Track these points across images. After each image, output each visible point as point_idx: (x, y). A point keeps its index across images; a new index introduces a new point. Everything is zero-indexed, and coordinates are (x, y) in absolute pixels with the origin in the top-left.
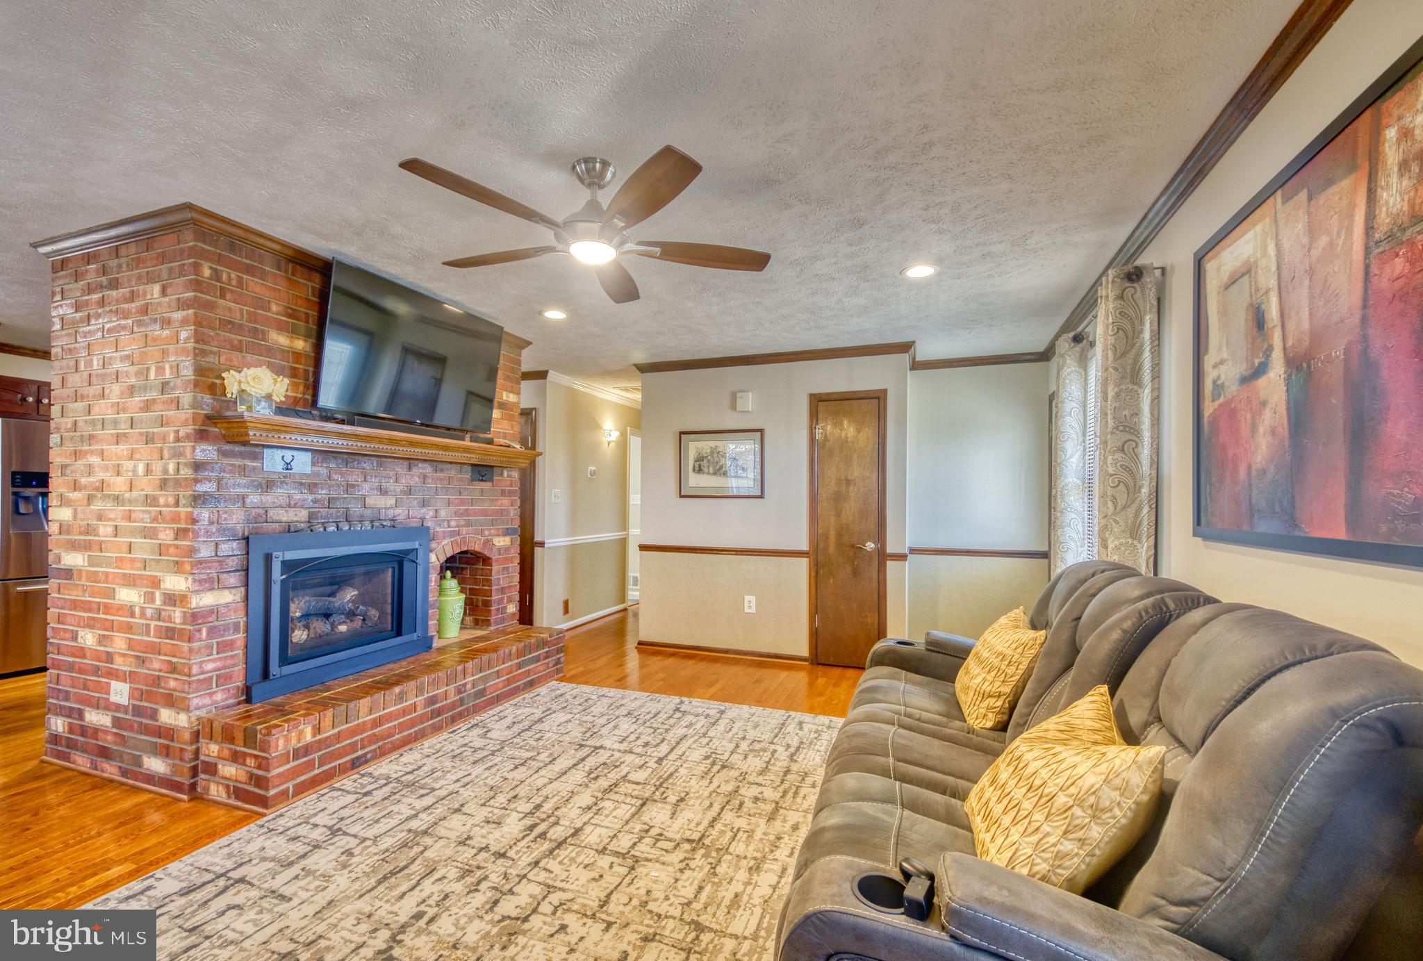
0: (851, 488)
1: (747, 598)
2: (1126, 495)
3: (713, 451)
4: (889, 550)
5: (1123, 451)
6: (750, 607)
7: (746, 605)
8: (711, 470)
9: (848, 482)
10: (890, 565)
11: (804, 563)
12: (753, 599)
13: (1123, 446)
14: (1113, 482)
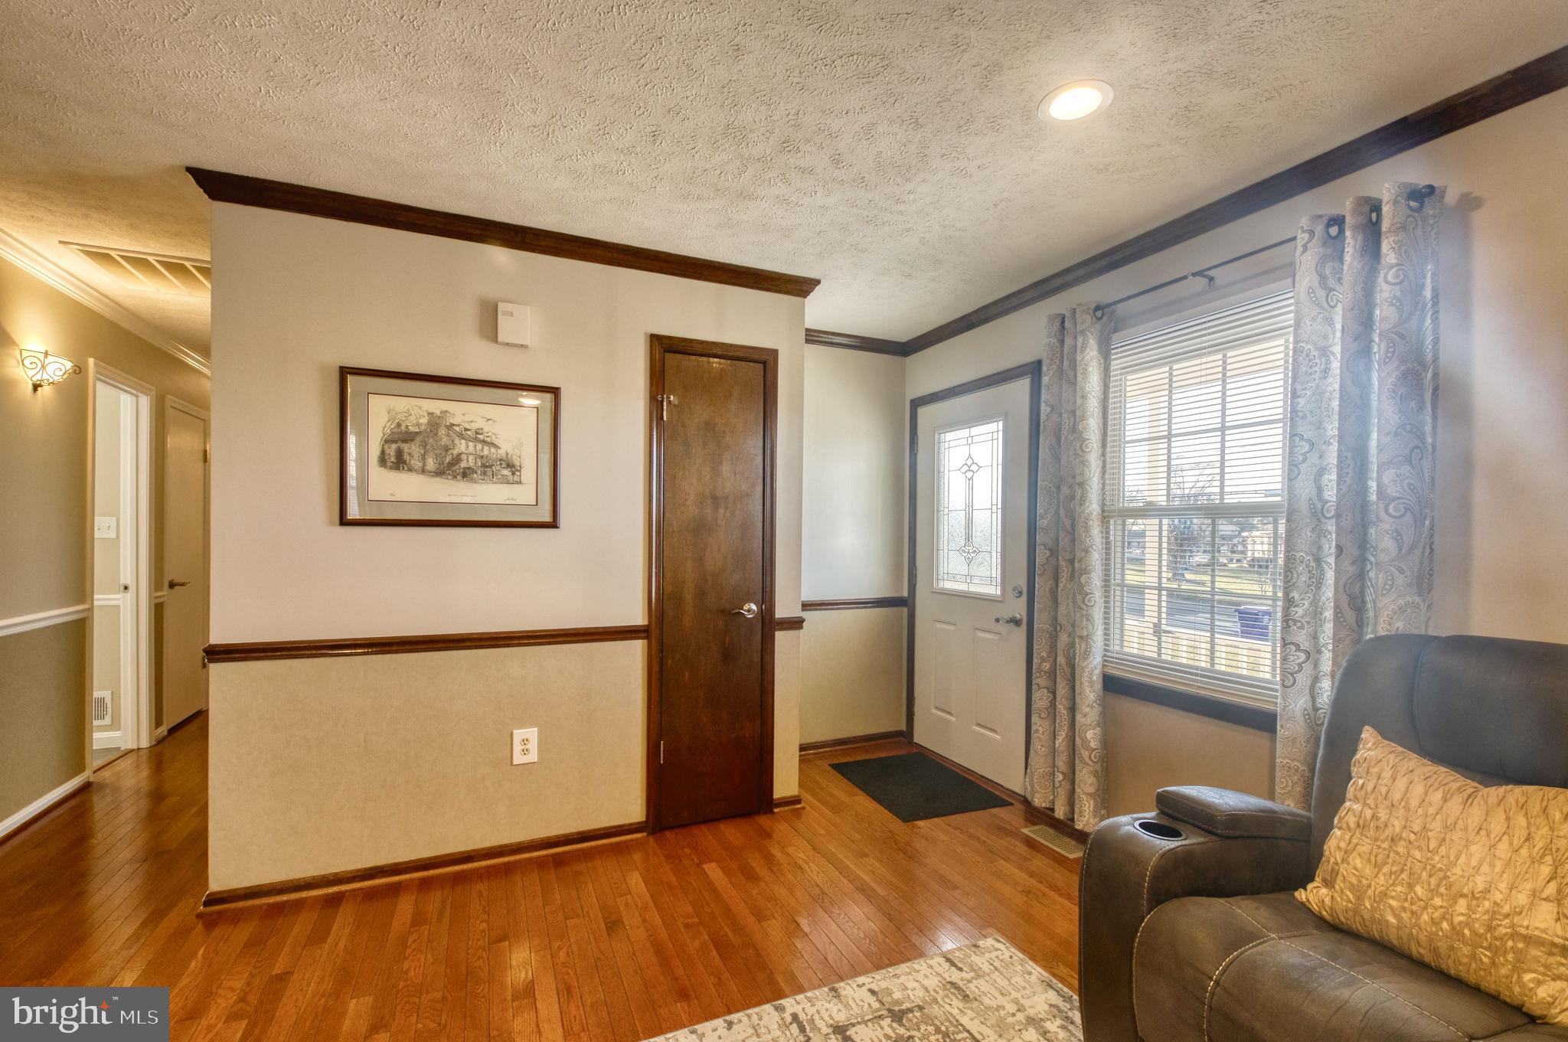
0: (721, 511)
1: (519, 734)
2: (1413, 529)
3: (435, 423)
4: (780, 613)
5: (1410, 462)
6: (525, 752)
7: (517, 747)
8: (431, 464)
9: (715, 500)
10: (780, 637)
11: (637, 648)
12: (532, 733)
13: (1411, 456)
14: (1396, 509)
